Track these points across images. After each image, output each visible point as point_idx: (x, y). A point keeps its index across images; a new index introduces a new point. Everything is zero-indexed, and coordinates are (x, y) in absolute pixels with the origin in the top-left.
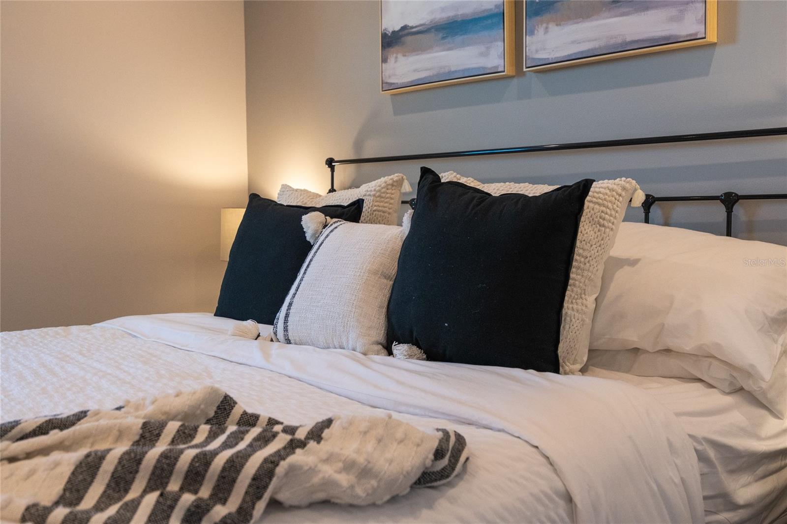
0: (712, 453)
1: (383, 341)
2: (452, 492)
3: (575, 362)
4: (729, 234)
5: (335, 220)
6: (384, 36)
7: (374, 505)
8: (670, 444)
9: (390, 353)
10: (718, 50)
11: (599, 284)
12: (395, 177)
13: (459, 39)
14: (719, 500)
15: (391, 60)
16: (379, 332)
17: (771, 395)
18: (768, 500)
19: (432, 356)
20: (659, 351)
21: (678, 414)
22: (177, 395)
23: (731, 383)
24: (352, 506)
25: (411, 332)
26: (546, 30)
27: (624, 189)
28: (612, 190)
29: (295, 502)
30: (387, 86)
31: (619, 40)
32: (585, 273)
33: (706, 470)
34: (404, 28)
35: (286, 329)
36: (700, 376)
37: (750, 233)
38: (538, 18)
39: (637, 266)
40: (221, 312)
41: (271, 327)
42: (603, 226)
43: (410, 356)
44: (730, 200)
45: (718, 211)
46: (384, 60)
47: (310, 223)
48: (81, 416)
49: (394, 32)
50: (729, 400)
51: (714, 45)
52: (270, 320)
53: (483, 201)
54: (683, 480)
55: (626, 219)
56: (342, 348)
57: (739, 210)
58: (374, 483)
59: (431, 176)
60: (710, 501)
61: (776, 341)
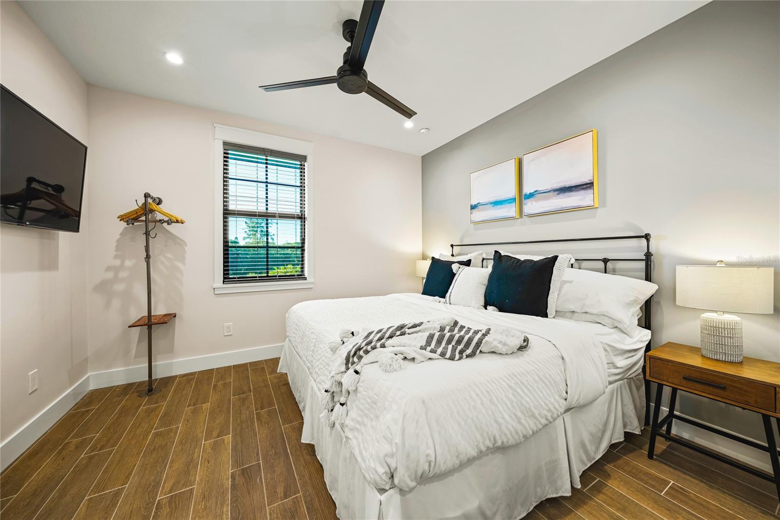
0: (608, 349)
1: (483, 304)
2: (527, 352)
3: (551, 315)
4: (606, 272)
5: (462, 266)
6: (471, 206)
7: (507, 354)
8: (594, 344)
9: (486, 309)
10: (598, 210)
11: (559, 289)
12: (481, 252)
13: (499, 206)
14: (611, 365)
15: (474, 213)
16: (482, 303)
17: (628, 330)
18: (629, 366)
19: (501, 310)
20: (583, 313)
21: (595, 334)
22: (444, 319)
23: (613, 325)
24: (500, 354)
25: (494, 303)
26: (532, 203)
27: (567, 258)
28: (563, 258)
29: (485, 351)
30: (472, 222)
31: (560, 207)
32: (554, 285)
33: (606, 354)
34: (478, 203)
35: (450, 300)
36: (600, 322)
37: (614, 272)
38: (529, 200)
39: (572, 284)
40: (423, 293)
41: (444, 299)
42: (560, 270)
43: (494, 310)
44: (605, 261)
45: (601, 265)
46: (471, 213)
47: (455, 267)
48: (422, 323)
49: (475, 205)
50: (612, 330)
51: (597, 208)
52: (444, 297)
53: (518, 262)
54: (599, 356)
55: (567, 267)
56: (469, 306)
57: (609, 264)
58: (507, 347)
59: (498, 254)
60: (608, 365)
61: (629, 311)
